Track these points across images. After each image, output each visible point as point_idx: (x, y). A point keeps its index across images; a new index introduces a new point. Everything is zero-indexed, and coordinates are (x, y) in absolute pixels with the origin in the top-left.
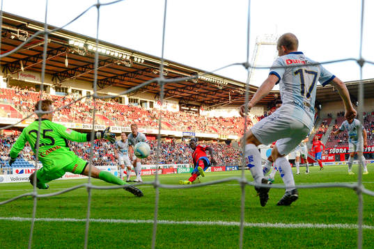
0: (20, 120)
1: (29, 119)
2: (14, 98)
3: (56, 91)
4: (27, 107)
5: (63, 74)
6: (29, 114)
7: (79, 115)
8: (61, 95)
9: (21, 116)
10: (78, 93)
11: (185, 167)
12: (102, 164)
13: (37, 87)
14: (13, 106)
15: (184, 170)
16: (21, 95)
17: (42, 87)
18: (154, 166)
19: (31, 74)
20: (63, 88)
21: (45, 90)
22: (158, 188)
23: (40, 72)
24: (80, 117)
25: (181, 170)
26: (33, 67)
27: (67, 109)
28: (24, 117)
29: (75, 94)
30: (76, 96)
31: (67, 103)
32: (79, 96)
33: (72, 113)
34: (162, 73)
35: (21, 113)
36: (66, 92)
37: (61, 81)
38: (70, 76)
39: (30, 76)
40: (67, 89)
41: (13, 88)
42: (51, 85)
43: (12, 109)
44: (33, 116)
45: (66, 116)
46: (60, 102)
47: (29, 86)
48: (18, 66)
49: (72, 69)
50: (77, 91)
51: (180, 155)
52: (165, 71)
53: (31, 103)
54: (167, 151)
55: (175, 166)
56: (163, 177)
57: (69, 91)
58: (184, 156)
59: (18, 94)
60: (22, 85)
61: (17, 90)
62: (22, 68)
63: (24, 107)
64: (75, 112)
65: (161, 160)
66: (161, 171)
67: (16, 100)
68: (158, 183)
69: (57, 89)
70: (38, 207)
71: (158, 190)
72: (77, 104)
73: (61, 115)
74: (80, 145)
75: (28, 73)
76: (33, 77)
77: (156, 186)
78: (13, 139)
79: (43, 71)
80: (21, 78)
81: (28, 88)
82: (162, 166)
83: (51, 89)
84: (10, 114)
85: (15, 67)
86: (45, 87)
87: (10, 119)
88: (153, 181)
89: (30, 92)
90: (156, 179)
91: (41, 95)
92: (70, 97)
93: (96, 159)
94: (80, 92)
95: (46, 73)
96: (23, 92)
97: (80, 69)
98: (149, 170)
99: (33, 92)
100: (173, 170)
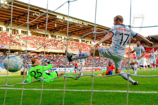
0: (37, 49)
1: (40, 49)
2: (34, 40)
3: (52, 37)
4: (40, 44)
5: (54, 30)
6: (40, 46)
7: (61, 47)
8: (54, 38)
9: (37, 47)
10: (60, 38)
11: (104, 68)
12: (70, 67)
13: (44, 35)
14: (34, 43)
15: (104, 69)
16: (37, 38)
17: (46, 35)
18: (92, 68)
19: (41, 30)
20: (54, 36)
21: (47, 36)
22: (93, 77)
23: (45, 29)
24: (61, 48)
25: (103, 70)
26: (42, 27)
27: (56, 44)
28: (38, 47)
29: (59, 38)
30: (60, 39)
31: (56, 42)
32: (61, 39)
33: (58, 46)
34: (95, 30)
35: (37, 46)
36: (56, 37)
37: (53, 33)
38: (57, 31)
39: (40, 31)
40: (56, 36)
41: (34, 36)
42: (49, 34)
43: (33, 44)
44: (42, 47)
45: (55, 47)
46: (53, 41)
47: (40, 35)
48: (36, 27)
49: (58, 28)
50: (60, 37)
51: (102, 63)
52: (96, 29)
53: (41, 42)
54: (97, 62)
55: (100, 68)
56: (96, 72)
57: (57, 37)
58: (104, 64)
59: (36, 38)
60: (37, 34)
61: (35, 37)
62: (38, 28)
63: (38, 43)
64: (59, 46)
65: (95, 65)
66: (94, 70)
67: (35, 40)
68: (93, 75)
69: (52, 36)
70: (44, 84)
71: (93, 78)
72: (60, 42)
73: (53, 47)
74: (61, 59)
75: (40, 30)
76: (42, 31)
77: (92, 76)
78: (34, 57)
79: (46, 29)
80: (37, 32)
81: (40, 36)
82: (95, 68)
83: (49, 36)
84: (32, 46)
85: (34, 27)
86: (47, 35)
87: (33, 48)
88: (91, 74)
89: (41, 37)
90: (92, 73)
91: (45, 39)
92: (57, 39)
93: (68, 65)
94: (61, 37)
95: (47, 30)
96: (38, 37)
97: (61, 28)
98: (89, 69)
99: (42, 37)
100: (100, 69)
